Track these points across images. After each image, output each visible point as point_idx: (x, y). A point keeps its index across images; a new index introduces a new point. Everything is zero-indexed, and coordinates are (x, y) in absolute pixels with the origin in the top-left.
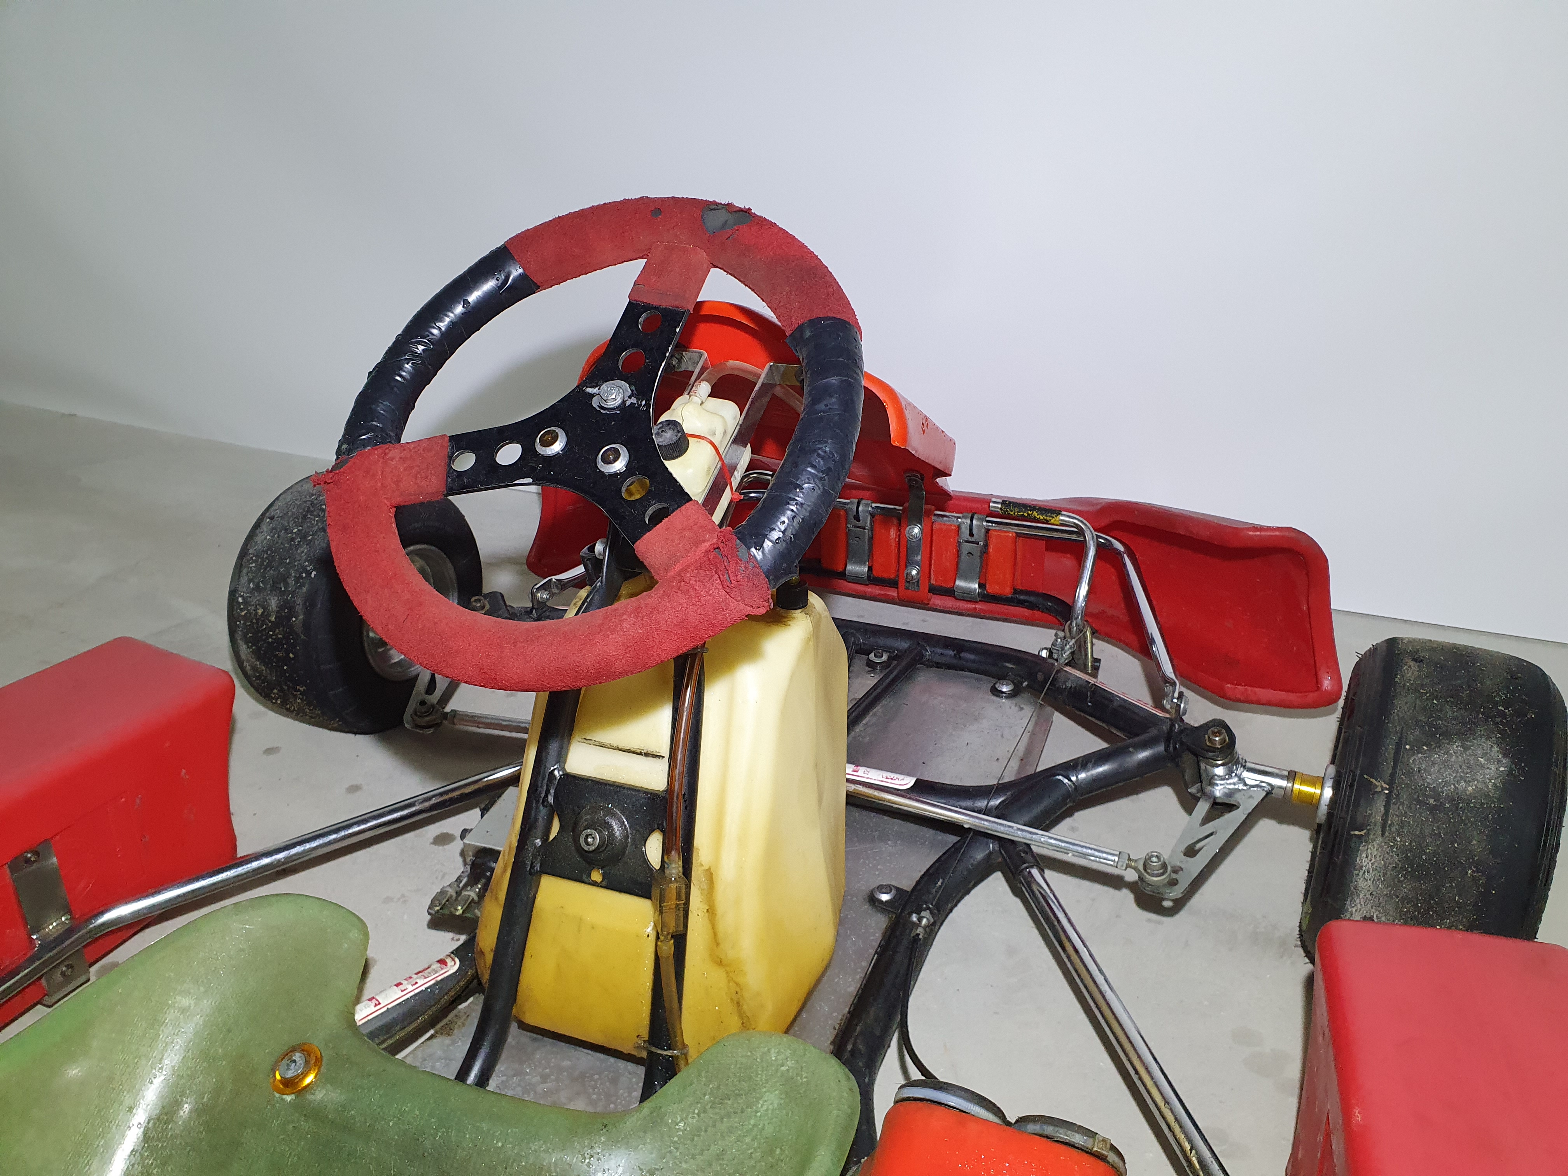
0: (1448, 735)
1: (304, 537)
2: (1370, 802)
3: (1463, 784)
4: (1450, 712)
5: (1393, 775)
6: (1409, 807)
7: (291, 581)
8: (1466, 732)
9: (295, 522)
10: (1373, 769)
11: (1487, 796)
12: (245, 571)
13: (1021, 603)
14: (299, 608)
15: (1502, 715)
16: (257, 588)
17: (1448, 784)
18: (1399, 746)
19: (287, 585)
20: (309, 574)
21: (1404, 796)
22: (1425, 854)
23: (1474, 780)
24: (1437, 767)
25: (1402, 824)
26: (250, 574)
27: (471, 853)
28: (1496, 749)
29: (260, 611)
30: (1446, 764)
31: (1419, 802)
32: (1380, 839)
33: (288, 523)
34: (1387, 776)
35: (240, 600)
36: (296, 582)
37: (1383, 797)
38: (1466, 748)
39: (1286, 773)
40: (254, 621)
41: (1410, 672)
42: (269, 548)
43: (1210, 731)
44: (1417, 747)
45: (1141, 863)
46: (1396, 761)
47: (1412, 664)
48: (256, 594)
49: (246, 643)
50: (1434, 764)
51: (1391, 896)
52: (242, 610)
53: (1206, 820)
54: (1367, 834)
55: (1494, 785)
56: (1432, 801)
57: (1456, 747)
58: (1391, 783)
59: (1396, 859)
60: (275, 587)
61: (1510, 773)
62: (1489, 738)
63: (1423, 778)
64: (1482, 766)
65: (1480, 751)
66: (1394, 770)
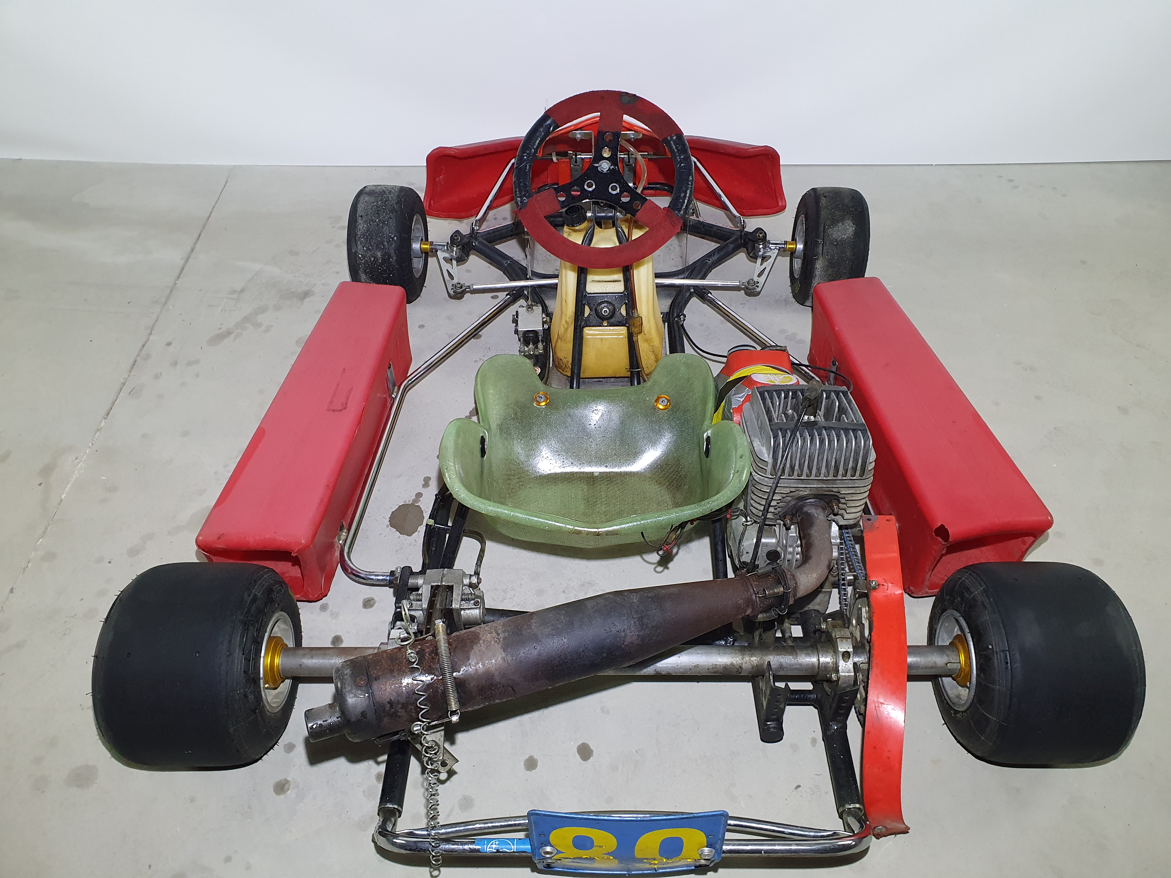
0: (838, 222)
1: (383, 223)
2: (818, 247)
3: (843, 235)
4: (837, 213)
6: (829, 246)
7: (385, 243)
8: (842, 219)
9: (375, 217)
10: (817, 236)
11: (850, 238)
12: (359, 243)
13: (652, 188)
14: (393, 254)
15: (852, 211)
16: (368, 249)
17: (839, 237)
18: (824, 227)
19: (384, 246)
20: (393, 238)
21: (827, 243)
22: (835, 259)
23: (846, 234)
25: (828, 252)
26: (362, 244)
27: (521, 334)
28: (851, 223)
29: (372, 259)
30: (838, 230)
31: (831, 244)
32: (822, 258)
33: (371, 217)
34: (822, 238)
35: (360, 256)
36: (388, 244)
37: (821, 245)
38: (843, 224)
39: (783, 242)
40: (370, 264)
41: (823, 201)
42: (368, 231)
43: (759, 232)
44: (829, 227)
45: (747, 283)
46: (824, 232)
47: (823, 198)
48: (369, 252)
49: (366, 274)
50: (835, 231)
51: (825, 275)
52: (362, 260)
53: (761, 264)
54: (818, 257)
55: (852, 234)
56: (835, 243)
57: (840, 224)
58: (823, 240)
59: (827, 263)
60: (378, 247)
61: (856, 229)
62: (849, 219)
63: (832, 237)
64: (848, 229)
65: (847, 225)
66: (824, 235)
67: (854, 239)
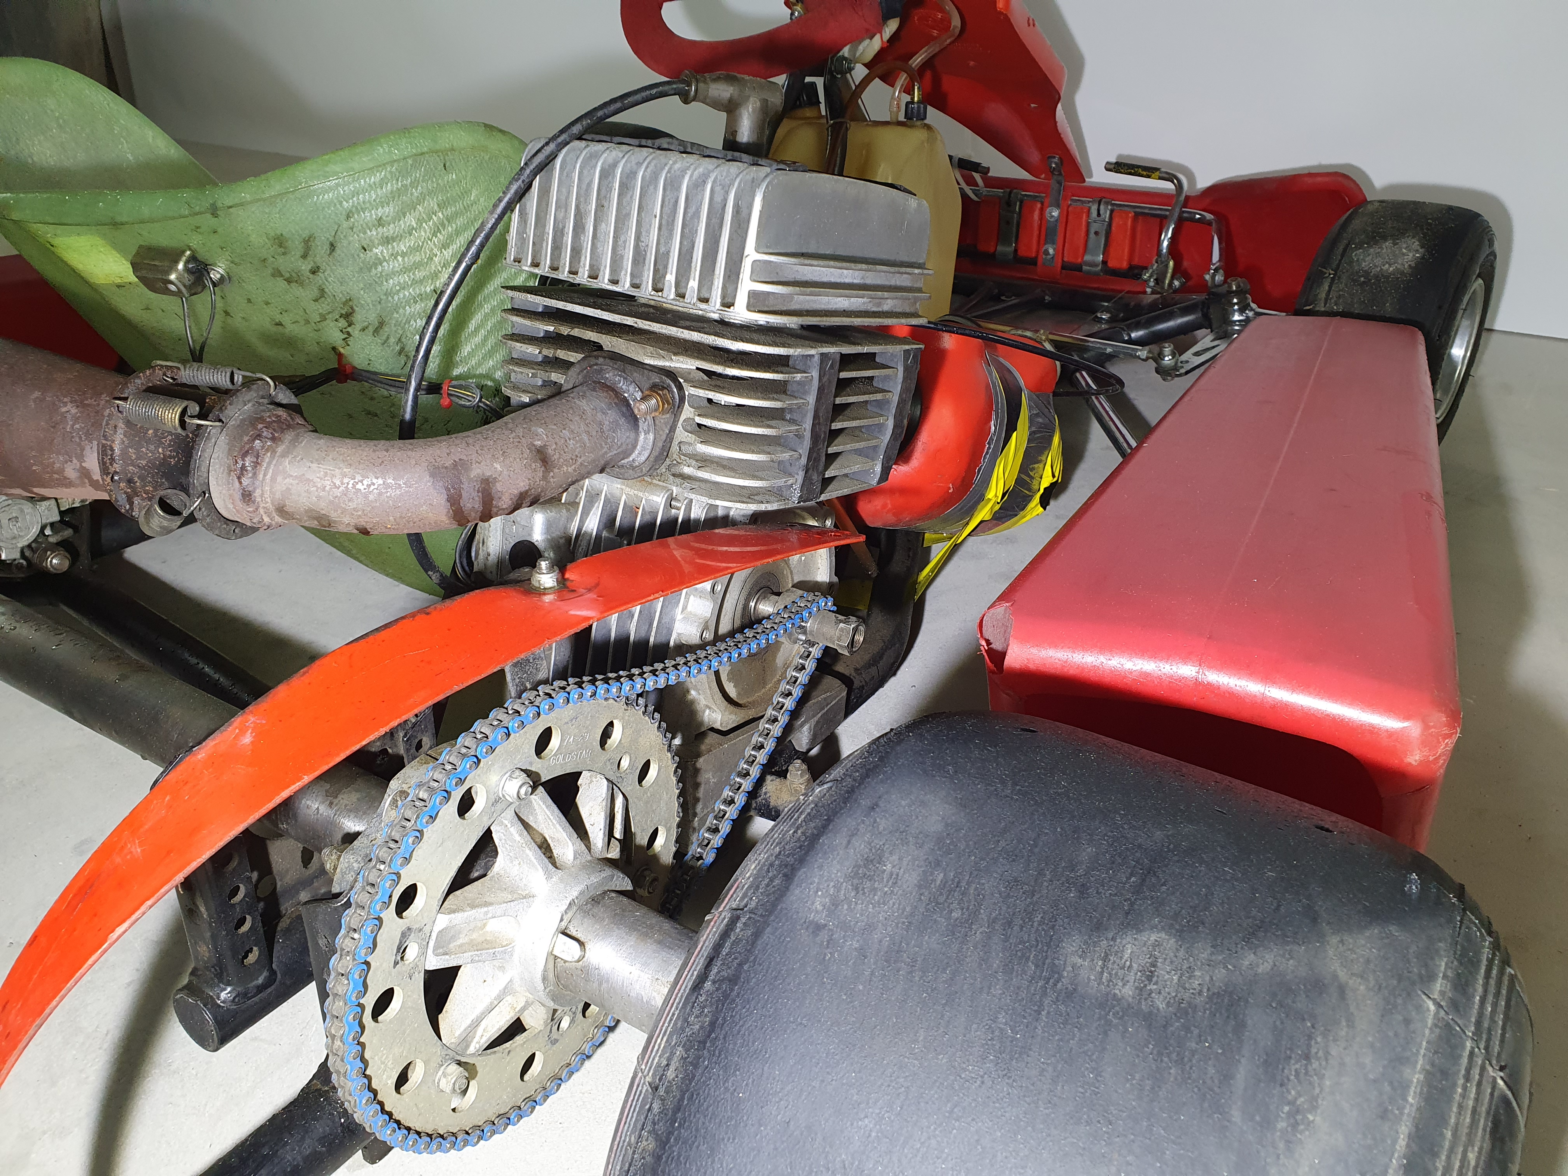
0: (1384, 238)
2: (1320, 285)
3: (1387, 266)
5: (1338, 266)
6: (1346, 285)
10: (1327, 263)
11: (1402, 273)
15: (1429, 224)
17: (1376, 266)
18: (1347, 245)
21: (1344, 277)
23: (1395, 263)
24: (1370, 257)
25: (1339, 297)
28: (1417, 243)
30: (1378, 254)
31: (1353, 280)
32: (1322, 310)
34: (1334, 266)
37: (1329, 280)
38: (1395, 244)
44: (1360, 246)
46: (1343, 256)
50: (1369, 255)
54: (1314, 307)
55: (1410, 265)
56: (1362, 279)
57: (1388, 243)
58: (1336, 271)
61: (1423, 258)
62: (1413, 237)
63: (1359, 265)
64: (1404, 254)
65: (1405, 246)
66: (1340, 261)
67: (1411, 275)
